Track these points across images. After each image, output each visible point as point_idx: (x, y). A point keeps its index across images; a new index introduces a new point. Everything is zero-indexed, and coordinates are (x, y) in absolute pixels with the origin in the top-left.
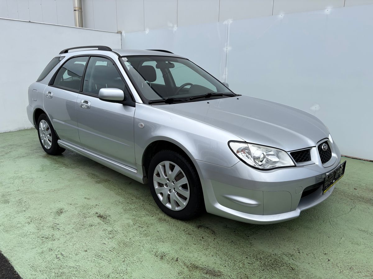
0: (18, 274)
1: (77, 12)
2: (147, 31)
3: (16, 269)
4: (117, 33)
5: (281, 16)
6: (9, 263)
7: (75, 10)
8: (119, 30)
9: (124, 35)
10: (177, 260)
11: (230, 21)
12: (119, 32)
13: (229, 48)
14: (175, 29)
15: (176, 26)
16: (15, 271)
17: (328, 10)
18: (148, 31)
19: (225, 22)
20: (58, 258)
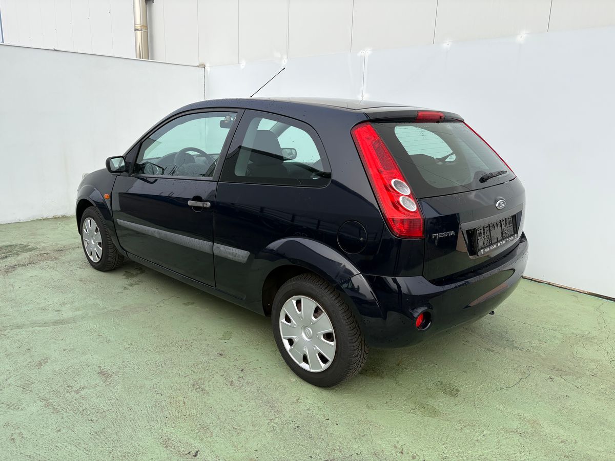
19: (361, 53)
20: (13, 439)
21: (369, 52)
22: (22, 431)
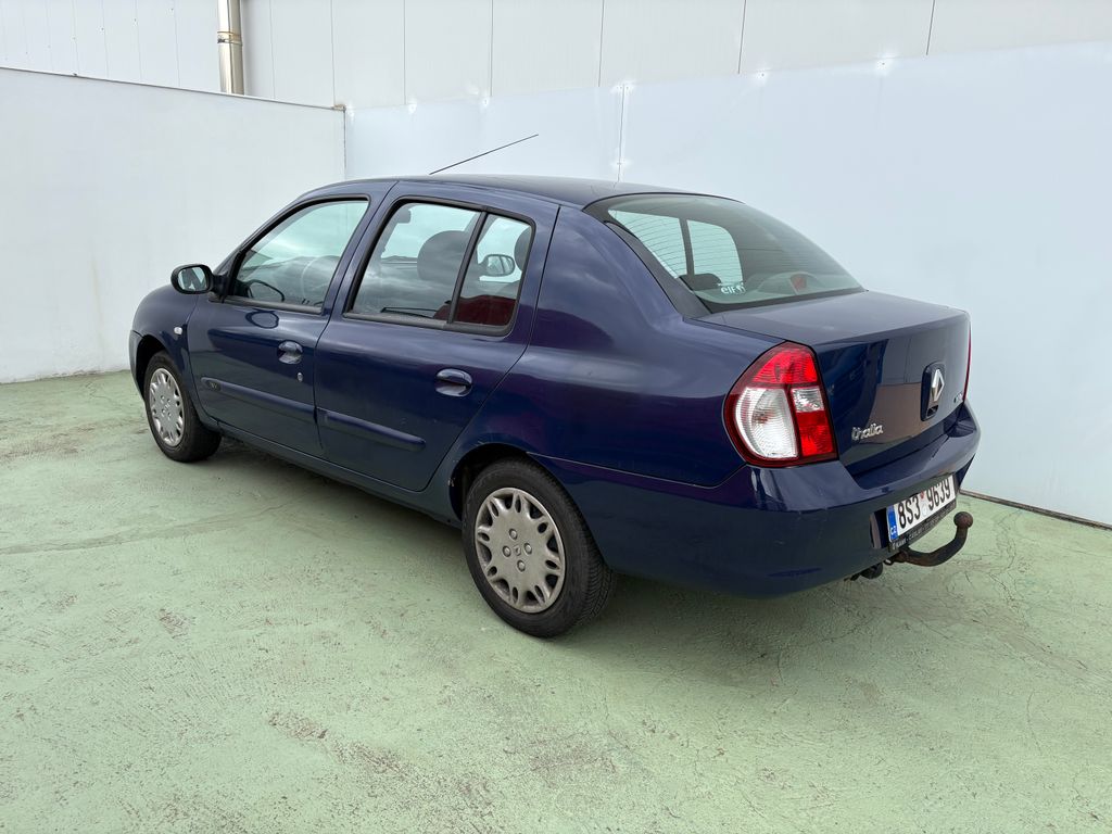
1: (226, 47)
2: (413, 107)
4: (333, 109)
5: (761, 77)
7: (221, 41)
8: (340, 100)
9: (352, 115)
10: (322, 736)
11: (630, 86)
12: (340, 106)
13: (626, 163)
14: (486, 103)
15: (486, 94)
17: (885, 65)
18: (415, 106)
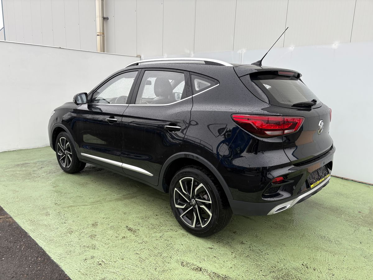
0: (68, 277)
1: (99, 37)
3: (66, 273)
5: (291, 48)
6: (60, 268)
12: (139, 56)
14: (192, 55)
15: (192, 52)
16: (66, 275)
17: (335, 45)
18: (166, 56)
19: (240, 51)
20: (100, 264)
21: (244, 51)
22: (103, 260)
